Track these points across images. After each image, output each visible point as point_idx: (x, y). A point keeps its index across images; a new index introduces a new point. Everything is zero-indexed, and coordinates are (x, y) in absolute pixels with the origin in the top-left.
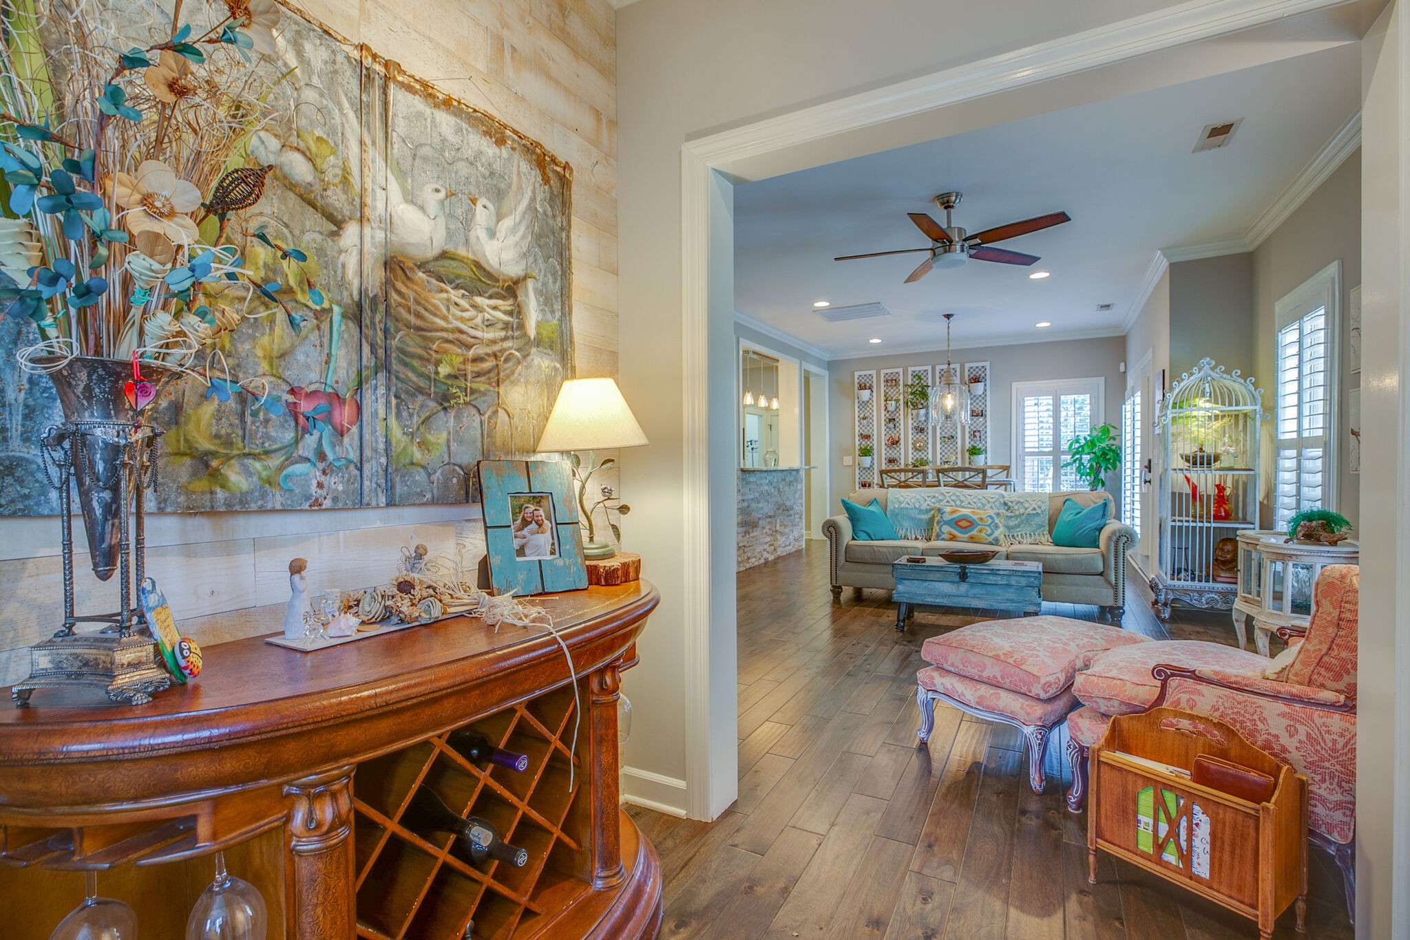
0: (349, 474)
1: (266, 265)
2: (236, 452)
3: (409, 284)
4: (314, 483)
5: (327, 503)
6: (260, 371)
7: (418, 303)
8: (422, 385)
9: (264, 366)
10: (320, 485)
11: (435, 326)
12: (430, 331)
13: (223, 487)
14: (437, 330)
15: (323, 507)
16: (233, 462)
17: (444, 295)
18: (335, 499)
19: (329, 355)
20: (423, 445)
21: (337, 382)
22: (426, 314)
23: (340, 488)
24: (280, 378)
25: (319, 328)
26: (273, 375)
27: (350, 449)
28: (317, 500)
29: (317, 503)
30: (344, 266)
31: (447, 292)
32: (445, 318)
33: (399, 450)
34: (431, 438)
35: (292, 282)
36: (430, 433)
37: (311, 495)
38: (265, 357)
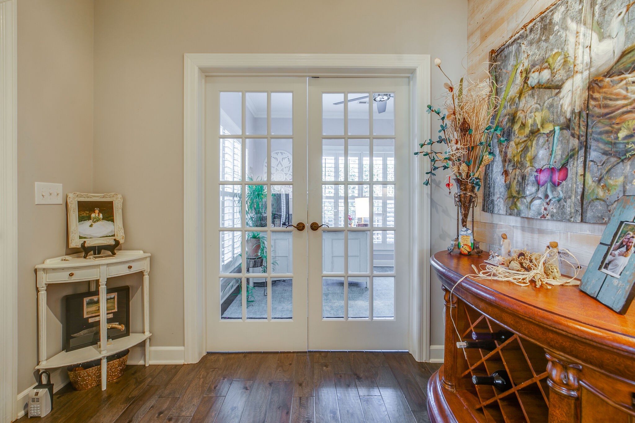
0: (560, 204)
1: (532, 125)
2: (520, 196)
3: (601, 91)
4: (543, 208)
5: (549, 217)
6: (527, 166)
7: (605, 98)
8: (607, 149)
9: (528, 164)
10: (545, 209)
11: (617, 107)
12: (614, 112)
13: (516, 208)
14: (619, 109)
15: (547, 218)
16: (520, 199)
17: (624, 82)
18: (552, 216)
19: (552, 151)
20: (606, 188)
21: (555, 162)
22: (610, 103)
23: (555, 211)
24: (533, 167)
25: (548, 140)
26: (531, 166)
27: (561, 193)
28: (544, 215)
29: (544, 216)
30: (561, 106)
31: (625, 78)
32: (625, 98)
33: (590, 191)
34: (611, 182)
35: (539, 127)
36: (610, 179)
37: (541, 213)
38: (529, 160)
